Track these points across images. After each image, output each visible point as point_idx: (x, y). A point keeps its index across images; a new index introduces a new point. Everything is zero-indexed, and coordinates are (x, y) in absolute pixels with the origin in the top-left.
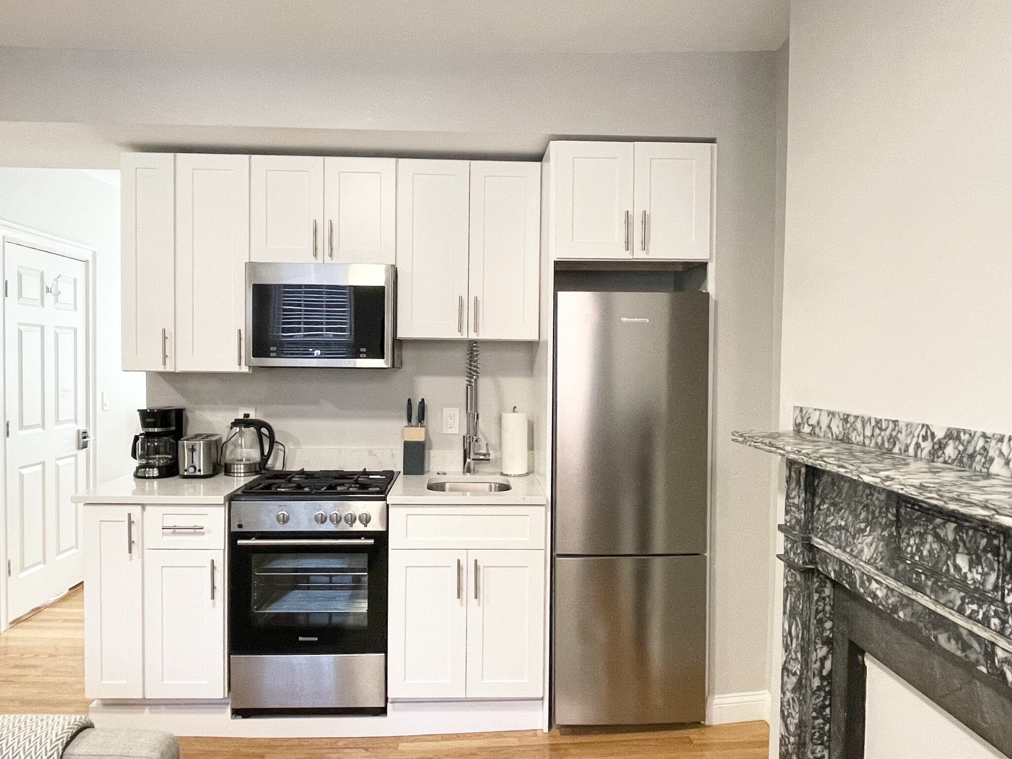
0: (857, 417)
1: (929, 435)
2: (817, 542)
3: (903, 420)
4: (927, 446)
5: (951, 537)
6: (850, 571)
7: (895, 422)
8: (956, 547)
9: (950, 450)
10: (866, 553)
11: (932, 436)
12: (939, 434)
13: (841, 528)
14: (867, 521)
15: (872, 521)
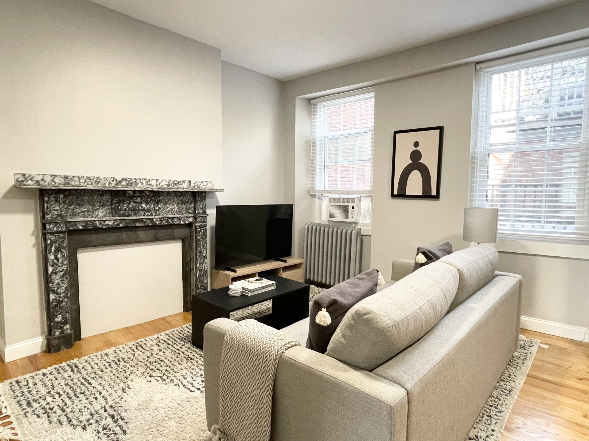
0: (74, 177)
1: (114, 180)
3: (102, 177)
8: (141, 203)
9: (124, 183)
10: (101, 215)
11: (116, 180)
12: (119, 179)
13: (84, 211)
14: (100, 206)
15: (103, 205)
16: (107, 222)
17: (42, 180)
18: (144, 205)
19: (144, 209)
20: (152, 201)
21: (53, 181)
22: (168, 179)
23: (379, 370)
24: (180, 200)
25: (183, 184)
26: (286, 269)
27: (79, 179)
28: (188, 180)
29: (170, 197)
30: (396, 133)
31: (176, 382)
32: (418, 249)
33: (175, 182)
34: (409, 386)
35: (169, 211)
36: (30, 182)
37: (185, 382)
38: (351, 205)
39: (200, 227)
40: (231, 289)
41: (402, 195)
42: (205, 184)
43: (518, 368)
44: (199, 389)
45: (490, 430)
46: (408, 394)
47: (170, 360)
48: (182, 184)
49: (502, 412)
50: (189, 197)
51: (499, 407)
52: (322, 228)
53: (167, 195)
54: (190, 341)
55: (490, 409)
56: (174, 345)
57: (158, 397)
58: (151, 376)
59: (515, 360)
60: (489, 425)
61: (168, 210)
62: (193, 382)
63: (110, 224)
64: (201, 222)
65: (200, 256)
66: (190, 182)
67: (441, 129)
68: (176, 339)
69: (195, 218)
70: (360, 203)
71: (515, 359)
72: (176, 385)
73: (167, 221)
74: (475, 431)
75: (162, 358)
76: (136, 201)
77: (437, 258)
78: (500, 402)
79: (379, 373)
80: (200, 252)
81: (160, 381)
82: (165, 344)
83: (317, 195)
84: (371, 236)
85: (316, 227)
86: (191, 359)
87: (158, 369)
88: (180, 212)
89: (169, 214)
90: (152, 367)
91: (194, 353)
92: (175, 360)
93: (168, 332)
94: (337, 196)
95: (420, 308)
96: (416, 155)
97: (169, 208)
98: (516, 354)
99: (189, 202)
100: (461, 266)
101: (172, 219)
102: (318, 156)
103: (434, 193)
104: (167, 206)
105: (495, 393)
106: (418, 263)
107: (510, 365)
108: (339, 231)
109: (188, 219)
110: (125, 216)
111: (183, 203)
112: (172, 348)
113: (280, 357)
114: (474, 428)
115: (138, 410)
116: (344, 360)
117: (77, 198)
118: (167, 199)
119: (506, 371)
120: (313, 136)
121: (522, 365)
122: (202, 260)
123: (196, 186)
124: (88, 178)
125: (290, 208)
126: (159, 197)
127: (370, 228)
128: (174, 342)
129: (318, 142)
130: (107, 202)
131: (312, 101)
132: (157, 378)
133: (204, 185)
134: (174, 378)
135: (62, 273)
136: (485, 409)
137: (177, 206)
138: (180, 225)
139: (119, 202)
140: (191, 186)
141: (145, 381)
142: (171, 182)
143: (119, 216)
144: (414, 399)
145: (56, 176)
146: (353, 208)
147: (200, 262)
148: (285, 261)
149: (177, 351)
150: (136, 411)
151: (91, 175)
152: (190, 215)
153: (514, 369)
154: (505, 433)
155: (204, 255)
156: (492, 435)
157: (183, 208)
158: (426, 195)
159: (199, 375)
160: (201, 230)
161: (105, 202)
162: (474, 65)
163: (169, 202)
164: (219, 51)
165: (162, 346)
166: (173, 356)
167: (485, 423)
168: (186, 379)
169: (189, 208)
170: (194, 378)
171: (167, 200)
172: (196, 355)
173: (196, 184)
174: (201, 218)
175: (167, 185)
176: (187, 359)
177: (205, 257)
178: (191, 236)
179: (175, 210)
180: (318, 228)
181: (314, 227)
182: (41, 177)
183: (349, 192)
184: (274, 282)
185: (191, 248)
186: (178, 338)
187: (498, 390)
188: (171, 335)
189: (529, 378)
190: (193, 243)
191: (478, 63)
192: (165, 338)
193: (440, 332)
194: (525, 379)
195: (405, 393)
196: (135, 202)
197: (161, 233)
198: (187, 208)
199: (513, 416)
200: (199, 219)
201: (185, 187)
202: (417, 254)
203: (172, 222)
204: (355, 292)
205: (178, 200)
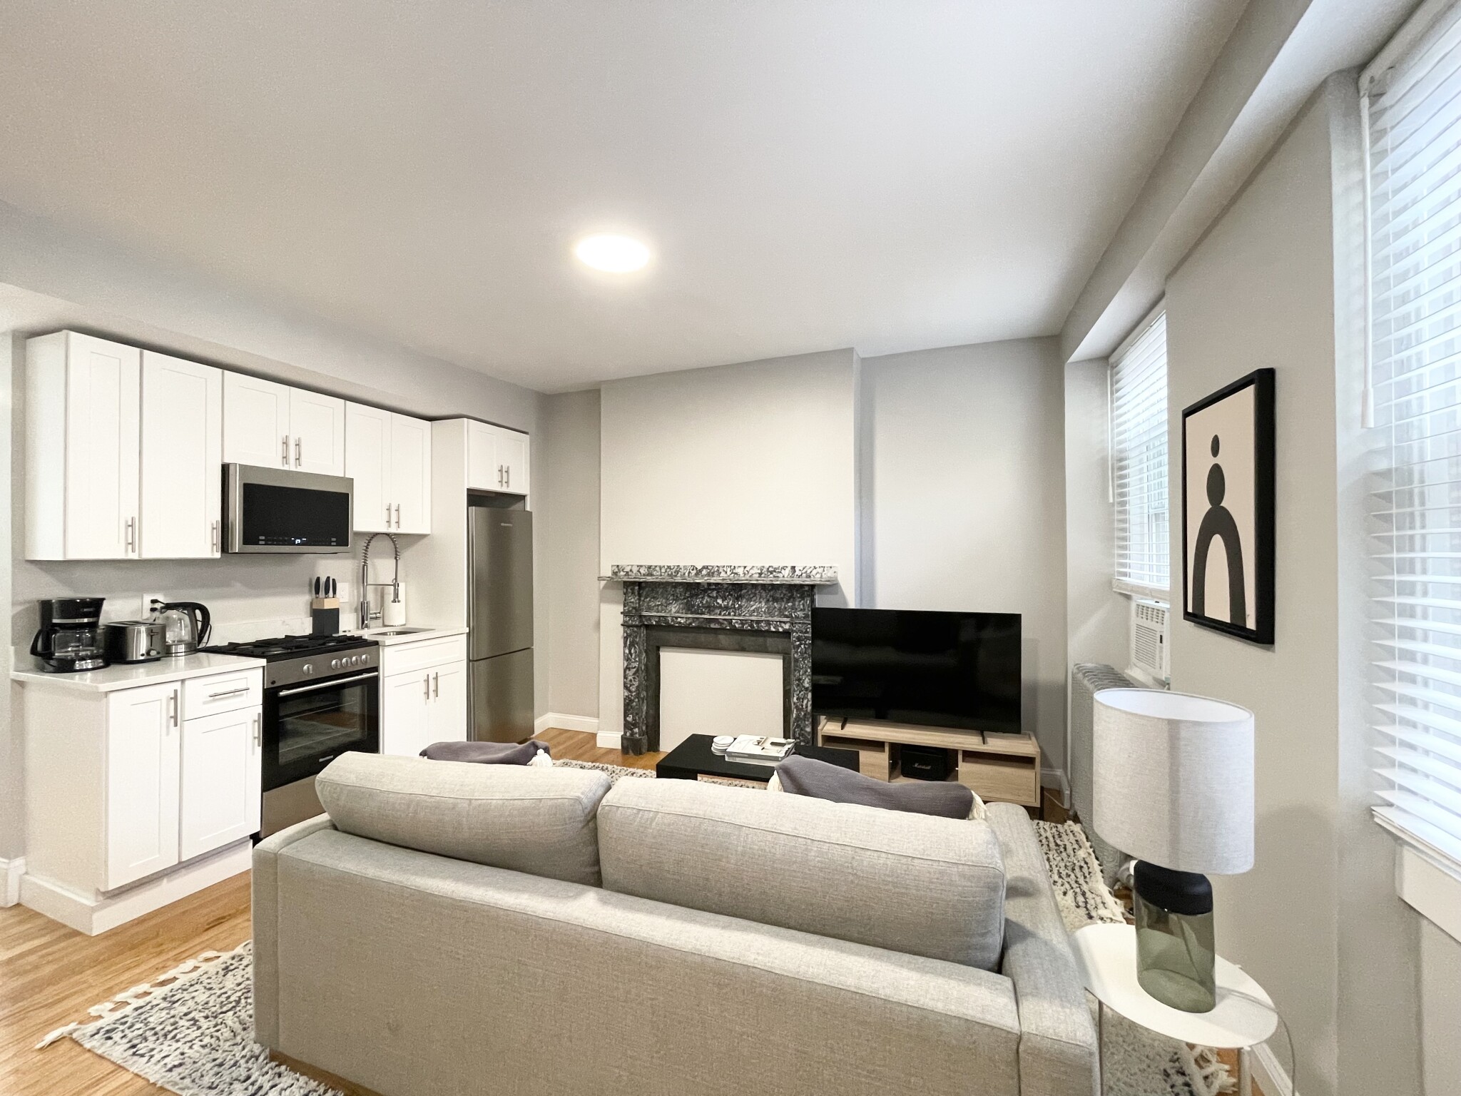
0: (656, 566)
1: (694, 568)
2: (644, 613)
3: (682, 565)
4: (695, 571)
5: (715, 595)
6: (666, 619)
7: (678, 566)
8: (717, 598)
9: (704, 572)
10: (674, 610)
11: (696, 568)
12: (699, 568)
13: (658, 605)
14: (674, 600)
15: (676, 600)
16: (679, 619)
17: (631, 570)
18: (720, 601)
19: (720, 607)
20: (731, 595)
21: (639, 571)
22: (760, 565)
24: (770, 596)
25: (783, 571)
26: (974, 756)
27: (661, 568)
28: (790, 565)
29: (756, 591)
33: (771, 569)
35: (754, 611)
36: (622, 573)
38: (1159, 631)
39: (798, 639)
41: (1201, 616)
42: (821, 570)
48: (781, 572)
50: (784, 592)
53: (752, 589)
61: (752, 609)
63: (682, 621)
64: (801, 632)
65: (799, 685)
66: (793, 568)
69: (792, 624)
73: (751, 626)
76: (711, 595)
80: (799, 680)
88: (770, 613)
89: (754, 616)
97: (754, 607)
99: (785, 600)
101: (758, 622)
103: (1250, 621)
104: (752, 603)
109: (783, 625)
110: (698, 614)
111: (775, 600)
117: (653, 590)
118: (752, 593)
122: (802, 693)
123: (804, 575)
124: (669, 567)
126: (741, 590)
130: (681, 595)
133: (818, 573)
135: (635, 670)
137: (765, 605)
138: (769, 631)
139: (691, 596)
140: (796, 574)
142: (765, 570)
143: (692, 613)
145: (641, 566)
146: (1161, 639)
148: (983, 741)
151: (671, 564)
152: (785, 619)
155: (805, 685)
157: (775, 607)
158: (1238, 627)
160: (801, 644)
161: (679, 596)
163: (755, 598)
169: (785, 608)
171: (752, 596)
173: (803, 572)
174: (800, 625)
175: (759, 574)
177: (808, 689)
179: (763, 610)
182: (630, 567)
185: (791, 671)
196: (709, 596)
197: (749, 640)
198: (780, 608)
200: (797, 627)
201: (785, 577)
203: (758, 627)
205: (767, 596)
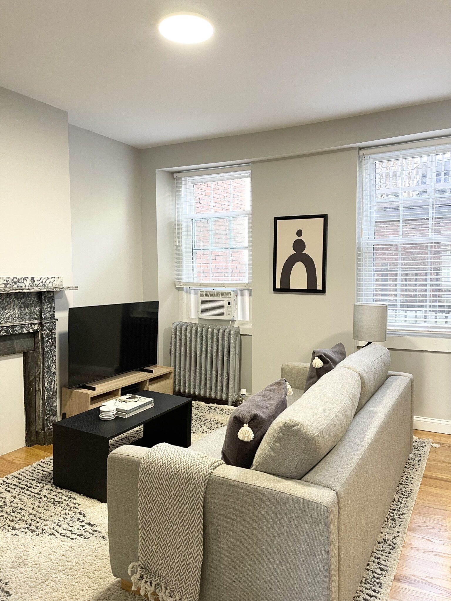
22: (5, 276)
23: (307, 477)
24: (22, 303)
25: (25, 282)
26: (152, 381)
28: (30, 276)
29: (10, 299)
30: (276, 219)
31: (49, 532)
32: (314, 352)
33: (15, 280)
34: (337, 488)
35: (9, 318)
37: (60, 530)
38: (226, 300)
39: (48, 336)
40: (103, 412)
41: (285, 289)
42: (52, 280)
43: (414, 470)
44: (80, 535)
45: (395, 532)
46: (337, 495)
47: (32, 507)
48: (23, 282)
49: (405, 514)
50: (33, 298)
51: (401, 510)
52: (194, 328)
53: (7, 298)
54: (49, 482)
55: (393, 513)
56: (30, 489)
57: (32, 551)
58: (14, 529)
59: (411, 463)
60: (394, 527)
61: (7, 316)
62: (71, 528)
64: (49, 329)
65: (48, 372)
66: (33, 278)
67: (325, 217)
68: (31, 481)
69: (41, 324)
70: (237, 298)
71: (411, 461)
72: (50, 534)
73: (7, 331)
74: (382, 535)
75: (20, 506)
77: (336, 363)
78: (402, 505)
79: (309, 480)
80: (48, 368)
81: (29, 533)
82: (17, 489)
83: (185, 288)
84: (251, 336)
85: (186, 327)
86: (59, 502)
87: (20, 520)
88: (22, 318)
89: (9, 322)
90: (11, 518)
91: (60, 495)
92: (39, 506)
93: (15, 474)
94: (209, 289)
95: (336, 416)
96: (299, 245)
97: (9, 314)
98: (411, 456)
99: (33, 305)
100: (361, 370)
101: (13, 327)
102: (184, 242)
103: (320, 288)
104: (6, 311)
105: (396, 497)
106: (314, 368)
107: (406, 467)
108: (215, 331)
109: (33, 326)
111: (26, 306)
112: (29, 493)
113: (210, 477)
114: (382, 533)
115: (13, 568)
116: (275, 473)
118: (6, 302)
119: (404, 474)
120: (178, 216)
121: (417, 467)
122: (51, 377)
123: (41, 284)
125: (155, 305)
127: (251, 327)
128: (29, 485)
129: (184, 225)
131: (175, 175)
132: (23, 530)
133: (50, 282)
134: (45, 527)
136: (389, 513)
137: (18, 311)
138: (22, 334)
140: (35, 283)
141: (9, 535)
142: (10, 280)
144: (342, 500)
146: (229, 303)
147: (48, 380)
148: (151, 372)
149: (37, 496)
150: (13, 570)
152: (35, 321)
153: (410, 471)
154: (409, 533)
155: (53, 370)
156: (398, 536)
157: (27, 312)
158: (312, 290)
159: (75, 520)
160: (49, 339)
162: (357, 151)
163: (9, 306)
164: (66, 113)
165: (14, 492)
166: (33, 502)
167: (391, 527)
168: (60, 526)
169: (34, 312)
170: (71, 523)
171: (6, 304)
172: (64, 497)
173: (40, 282)
174: (48, 324)
175: (5, 284)
176: (53, 503)
177: (54, 374)
178: (36, 348)
179: (17, 316)
180: (189, 328)
181: (183, 327)
183: (223, 285)
184: (152, 399)
185: (36, 364)
186: (33, 480)
187: (399, 494)
188: (20, 477)
189: (424, 479)
190: (38, 356)
191: (361, 148)
192: (15, 481)
193: (351, 438)
194: (421, 480)
195: (335, 495)
198: (30, 312)
199: (414, 517)
200: (46, 326)
201: (27, 286)
202: (313, 358)
203: (13, 331)
204: (269, 404)
205: (19, 303)
